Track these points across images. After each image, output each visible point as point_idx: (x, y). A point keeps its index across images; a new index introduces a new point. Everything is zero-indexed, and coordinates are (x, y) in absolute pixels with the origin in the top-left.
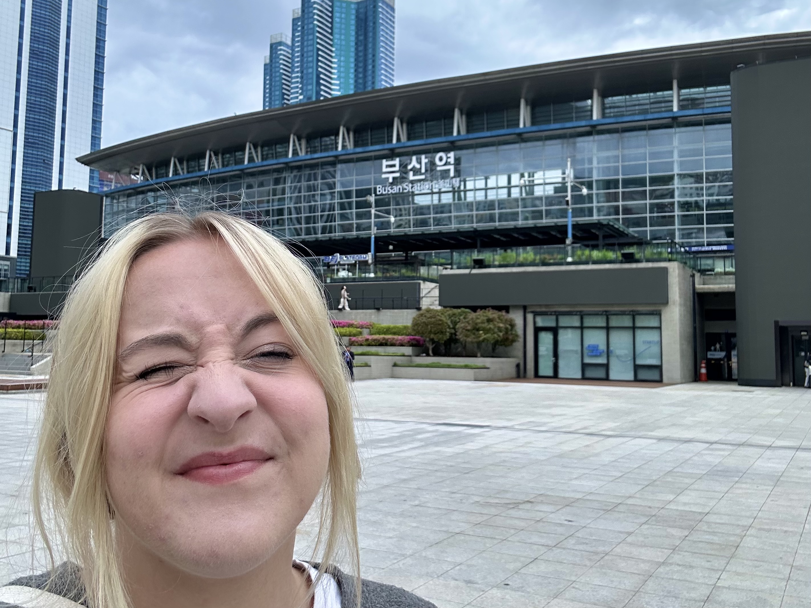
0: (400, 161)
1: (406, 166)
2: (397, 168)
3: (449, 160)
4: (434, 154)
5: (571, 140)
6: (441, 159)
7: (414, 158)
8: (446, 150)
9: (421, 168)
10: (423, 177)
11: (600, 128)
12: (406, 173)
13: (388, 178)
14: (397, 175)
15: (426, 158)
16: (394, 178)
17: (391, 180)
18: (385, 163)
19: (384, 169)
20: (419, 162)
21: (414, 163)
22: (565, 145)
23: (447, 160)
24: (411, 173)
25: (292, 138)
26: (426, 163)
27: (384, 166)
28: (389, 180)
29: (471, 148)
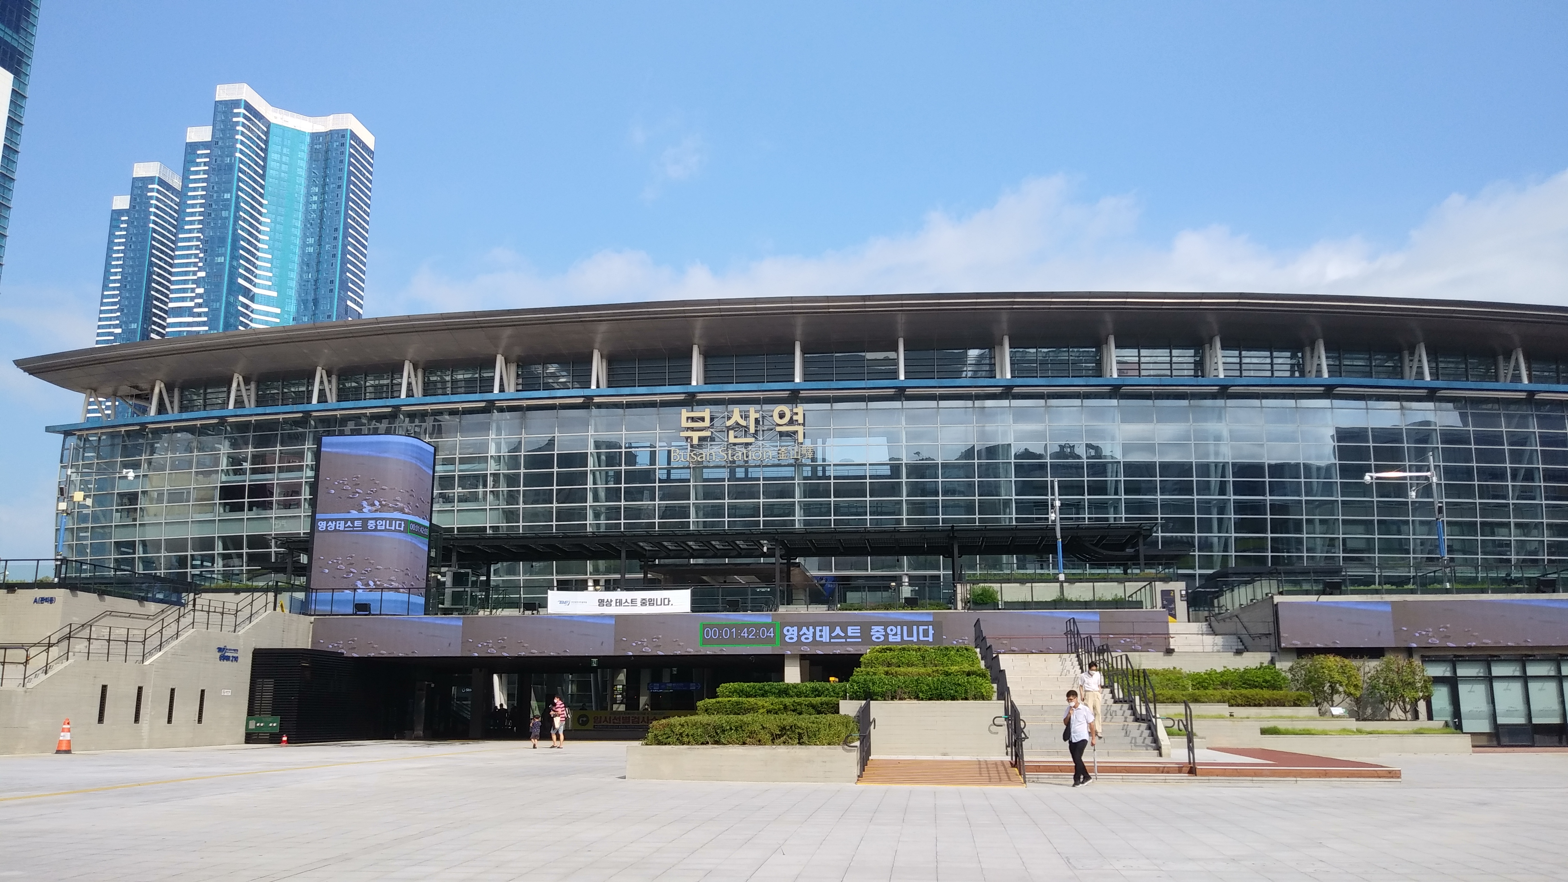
0: (711, 412)
2: (707, 423)
3: (795, 417)
4: (773, 407)
5: (977, 403)
6: (782, 416)
7: (736, 410)
8: (789, 403)
9: (747, 427)
10: (752, 440)
11: (1018, 390)
12: (723, 431)
13: (691, 438)
14: (707, 434)
15: (755, 411)
16: (700, 439)
17: (695, 441)
18: (685, 413)
20: (745, 416)
21: (736, 417)
22: (969, 410)
23: (791, 418)
24: (731, 433)
25: (500, 360)
26: (756, 419)
27: (684, 419)
28: (692, 440)
29: (827, 401)
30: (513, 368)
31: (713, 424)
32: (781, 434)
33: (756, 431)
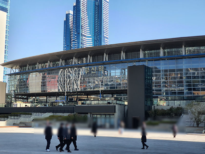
1: (91, 69)
3: (102, 68)
6: (100, 67)
8: (102, 65)
9: (95, 70)
10: (95, 73)
11: (141, 60)
12: (91, 71)
14: (89, 72)
15: (96, 67)
17: (87, 73)
19: (85, 70)
20: (94, 68)
21: (93, 68)
25: (61, 60)
29: (109, 64)
32: (100, 71)
33: (96, 71)
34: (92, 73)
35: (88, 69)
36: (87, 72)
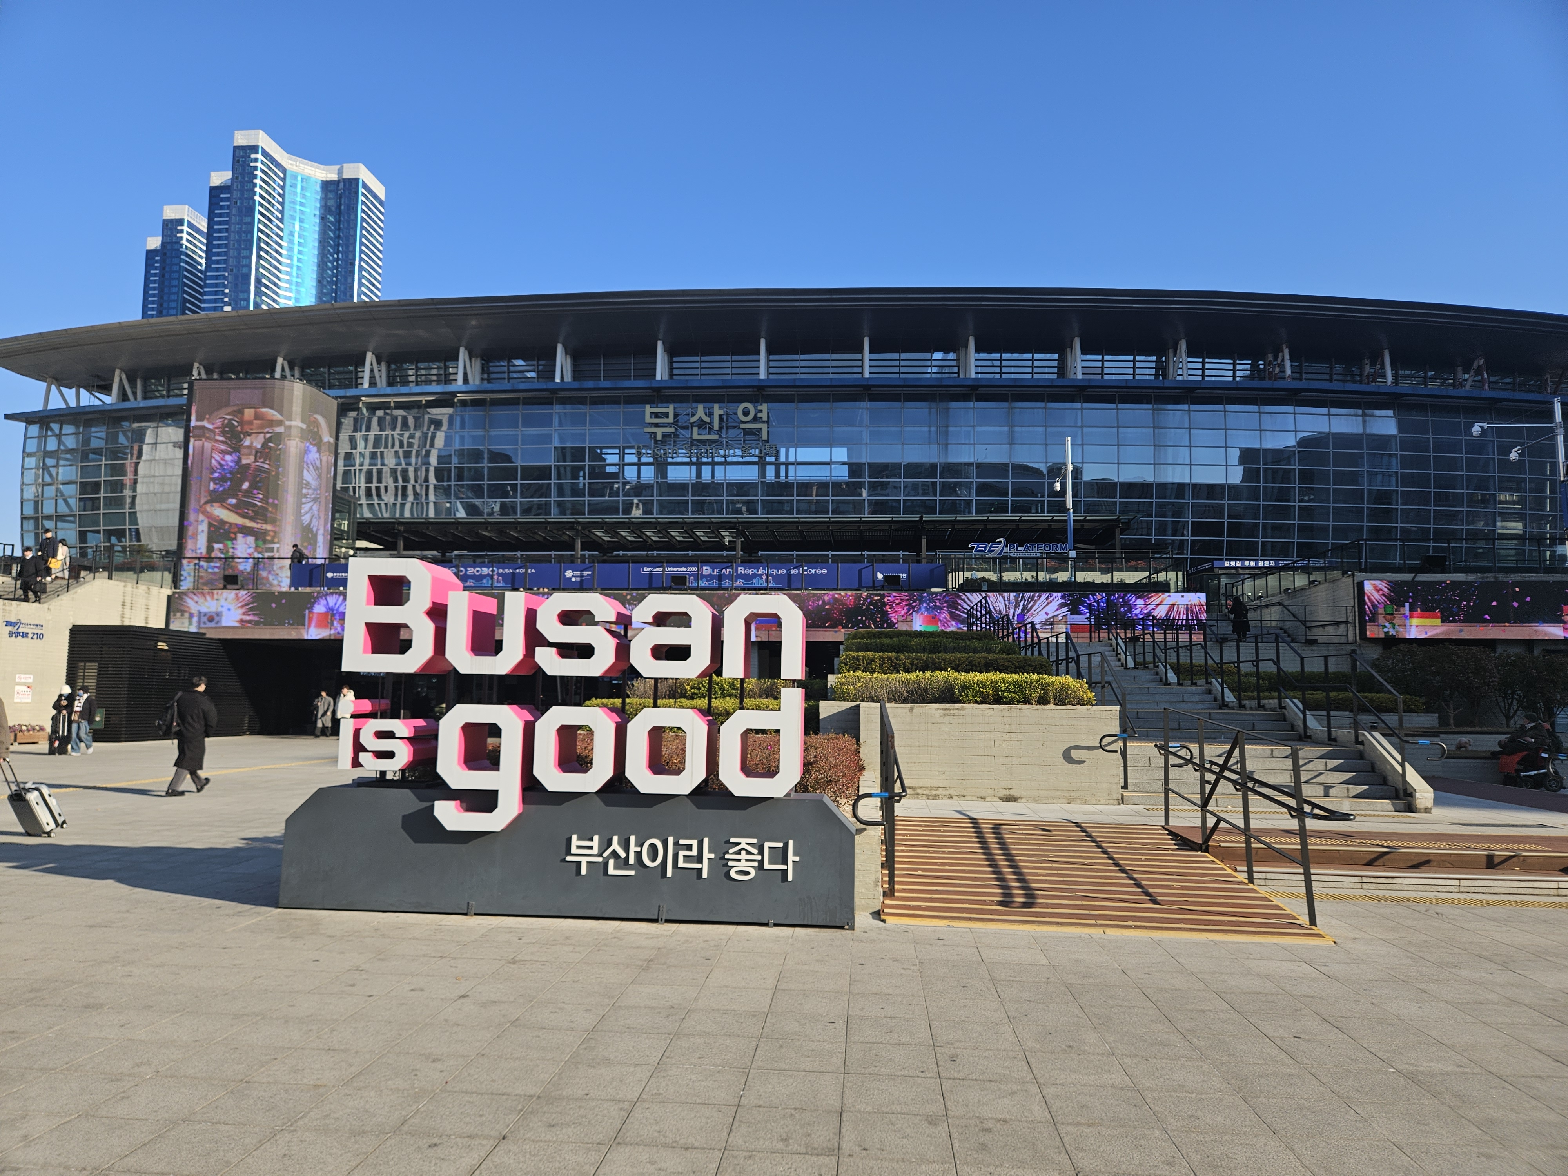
0: (675, 408)
2: (671, 419)
3: (759, 415)
4: (737, 404)
5: (943, 405)
6: (746, 413)
7: (701, 407)
8: (754, 400)
9: (711, 423)
10: (716, 437)
11: (982, 390)
13: (655, 433)
14: (671, 430)
15: (720, 408)
16: (664, 436)
17: (659, 437)
18: (648, 409)
19: (648, 419)
20: (709, 413)
21: (700, 414)
22: (933, 410)
23: (756, 414)
24: (695, 429)
25: (463, 354)
26: (720, 416)
27: (647, 415)
28: (655, 437)
29: (792, 401)
30: (477, 364)
31: (677, 421)
32: (747, 432)
33: (721, 428)
34: (696, 436)
35: (671, 416)
36: (659, 432)
